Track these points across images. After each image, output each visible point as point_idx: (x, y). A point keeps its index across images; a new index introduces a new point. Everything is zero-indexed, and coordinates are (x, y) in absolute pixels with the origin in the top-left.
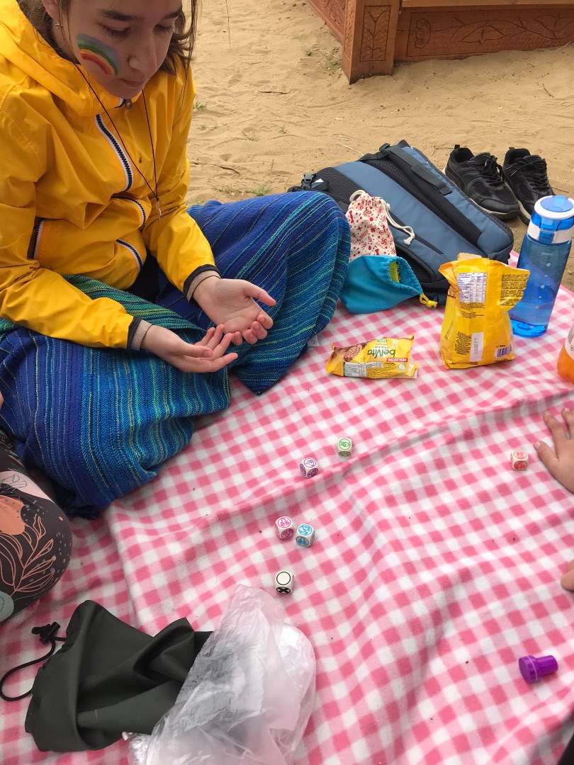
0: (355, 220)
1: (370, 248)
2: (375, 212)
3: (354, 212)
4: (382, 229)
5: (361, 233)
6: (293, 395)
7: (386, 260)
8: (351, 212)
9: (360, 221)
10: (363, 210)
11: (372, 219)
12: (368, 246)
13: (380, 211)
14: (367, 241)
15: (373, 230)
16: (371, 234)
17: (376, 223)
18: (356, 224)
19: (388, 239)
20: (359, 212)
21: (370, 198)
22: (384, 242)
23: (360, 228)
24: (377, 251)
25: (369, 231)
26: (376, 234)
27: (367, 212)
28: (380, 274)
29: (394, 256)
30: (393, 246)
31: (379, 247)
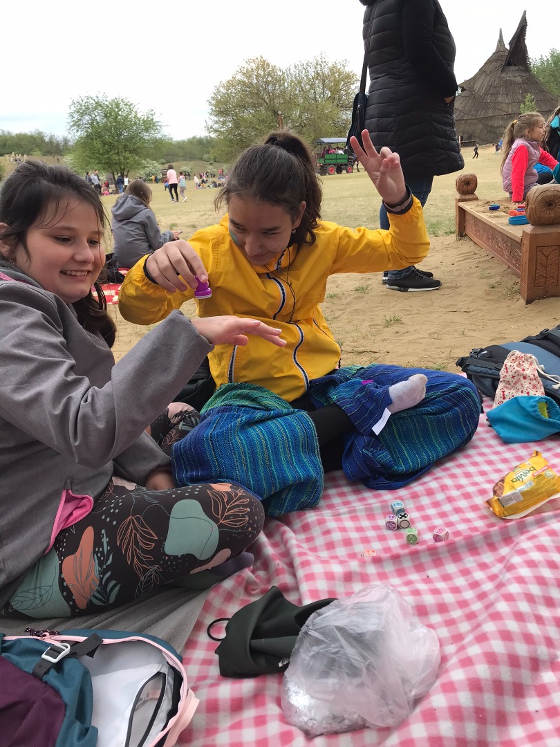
0: (509, 371)
1: (522, 392)
2: (526, 365)
3: (508, 364)
4: (532, 376)
5: (514, 381)
6: (447, 491)
7: (535, 398)
8: (506, 365)
9: (514, 371)
10: (516, 363)
11: (523, 370)
12: (520, 390)
13: (531, 364)
14: (520, 387)
15: (525, 378)
16: (523, 380)
17: (527, 372)
18: (510, 373)
19: (539, 385)
20: (512, 364)
21: (523, 355)
22: (535, 387)
23: (513, 377)
24: (528, 393)
25: (522, 379)
26: (527, 381)
27: (519, 365)
28: (530, 410)
29: (544, 396)
30: (543, 389)
31: (529, 390)
